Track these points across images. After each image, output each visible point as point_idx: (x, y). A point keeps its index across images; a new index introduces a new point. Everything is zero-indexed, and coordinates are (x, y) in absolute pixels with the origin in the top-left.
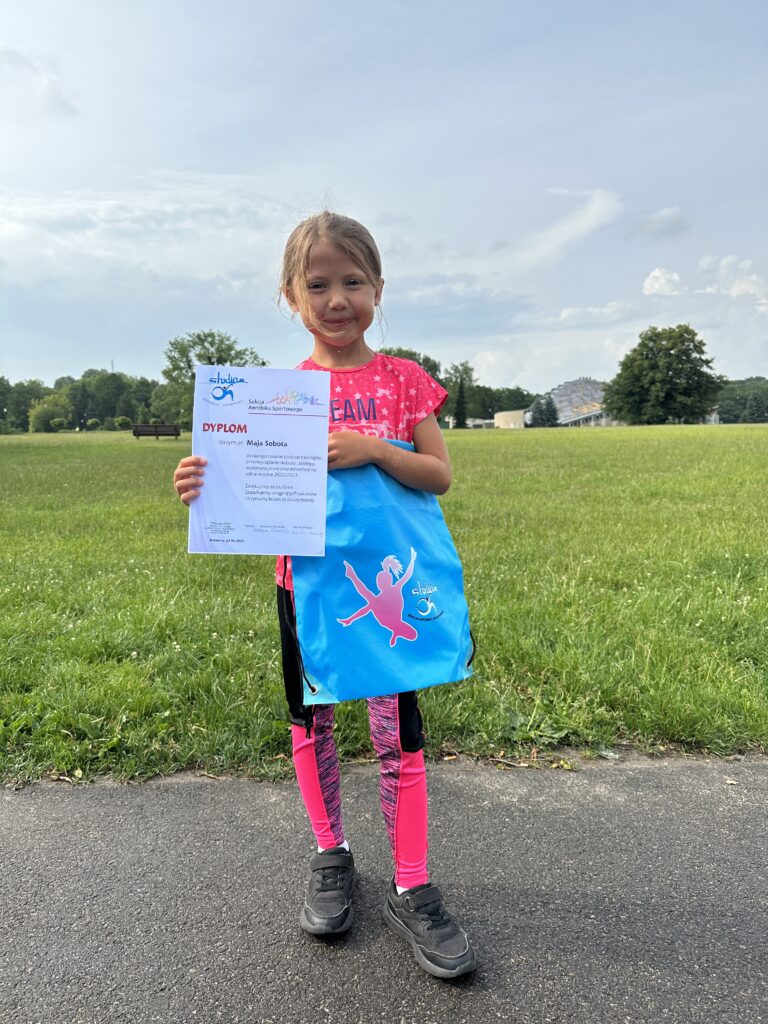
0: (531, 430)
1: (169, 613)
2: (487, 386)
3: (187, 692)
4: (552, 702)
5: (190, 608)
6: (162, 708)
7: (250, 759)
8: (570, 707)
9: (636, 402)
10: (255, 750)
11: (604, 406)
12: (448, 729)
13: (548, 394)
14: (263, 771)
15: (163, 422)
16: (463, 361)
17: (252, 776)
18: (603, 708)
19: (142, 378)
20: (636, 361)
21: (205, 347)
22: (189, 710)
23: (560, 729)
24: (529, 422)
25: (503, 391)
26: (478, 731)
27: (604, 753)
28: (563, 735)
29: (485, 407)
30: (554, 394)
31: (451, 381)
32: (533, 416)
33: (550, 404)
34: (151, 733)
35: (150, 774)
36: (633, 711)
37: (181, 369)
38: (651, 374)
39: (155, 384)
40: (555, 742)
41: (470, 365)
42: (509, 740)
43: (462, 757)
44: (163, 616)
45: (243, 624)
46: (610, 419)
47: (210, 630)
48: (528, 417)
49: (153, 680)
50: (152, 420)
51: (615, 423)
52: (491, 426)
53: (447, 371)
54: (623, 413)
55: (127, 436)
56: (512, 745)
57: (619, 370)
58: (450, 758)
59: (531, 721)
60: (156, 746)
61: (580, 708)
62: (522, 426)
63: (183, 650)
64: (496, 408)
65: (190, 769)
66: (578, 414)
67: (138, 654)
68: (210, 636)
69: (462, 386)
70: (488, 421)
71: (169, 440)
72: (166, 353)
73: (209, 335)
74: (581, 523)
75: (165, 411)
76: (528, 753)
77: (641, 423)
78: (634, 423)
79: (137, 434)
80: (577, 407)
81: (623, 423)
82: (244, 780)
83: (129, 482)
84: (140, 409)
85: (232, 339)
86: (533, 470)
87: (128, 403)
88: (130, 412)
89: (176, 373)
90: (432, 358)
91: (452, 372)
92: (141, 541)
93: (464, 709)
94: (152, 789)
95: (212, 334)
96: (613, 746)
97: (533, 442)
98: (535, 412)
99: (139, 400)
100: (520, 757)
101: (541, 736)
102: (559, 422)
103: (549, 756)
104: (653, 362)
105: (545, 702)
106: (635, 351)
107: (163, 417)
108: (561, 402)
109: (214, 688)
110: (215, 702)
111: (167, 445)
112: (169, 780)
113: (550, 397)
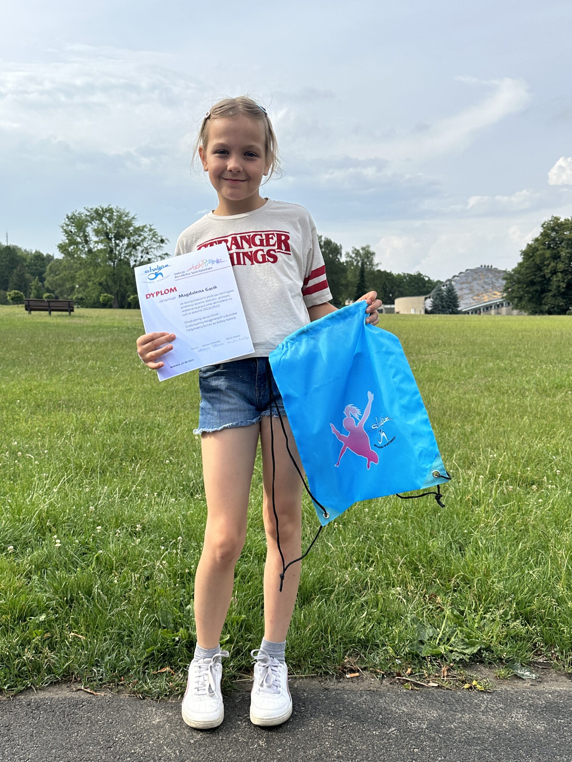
0: (431, 316)
1: (51, 504)
2: (388, 271)
3: (65, 594)
4: (462, 612)
5: (74, 498)
6: (38, 612)
7: (132, 673)
8: (482, 618)
9: (537, 291)
10: (139, 662)
11: (505, 295)
12: (350, 642)
13: (448, 280)
14: (146, 688)
15: (57, 298)
16: (364, 245)
17: (134, 693)
18: (518, 621)
19: (36, 252)
20: (538, 250)
21: (102, 223)
22: (67, 614)
23: (473, 645)
24: (430, 309)
25: (404, 277)
26: (384, 645)
27: (520, 672)
28: (475, 651)
29: (386, 292)
30: (454, 281)
31: (352, 264)
32: (433, 302)
33: (451, 291)
34: (25, 639)
35: (21, 688)
36: (550, 625)
37: (78, 244)
38: (553, 264)
39: (50, 258)
40: (466, 658)
41: (372, 249)
42: (418, 656)
43: (366, 674)
44: (44, 506)
45: (131, 517)
46: (511, 307)
47: (94, 522)
48: (429, 303)
49: (30, 578)
50: (46, 295)
51: (515, 312)
52: (392, 311)
53: (348, 254)
54: (524, 303)
55: (19, 310)
56: (420, 662)
57: (520, 259)
58: (353, 675)
59: (441, 634)
60: (28, 655)
61: (494, 620)
62: (423, 312)
63: (64, 545)
64: (397, 293)
65: (65, 682)
66: (479, 301)
67: (15, 548)
68: (94, 529)
69: (362, 270)
70: (388, 306)
71: (63, 316)
72: (62, 227)
73: (107, 211)
74: (486, 415)
75: (59, 286)
76: (438, 671)
77: (542, 313)
78: (534, 313)
79: (29, 308)
80: (478, 295)
81: (523, 312)
82: (125, 696)
83: (18, 358)
84: (34, 283)
85: (131, 215)
86: (435, 357)
87: (21, 277)
88: (23, 285)
89: (72, 247)
90: (333, 241)
91: (353, 255)
92: (26, 422)
93: (369, 621)
94: (21, 706)
95: (111, 209)
96: (529, 664)
97: (435, 329)
98: (435, 299)
99: (33, 274)
100: (429, 675)
101: (451, 651)
102: (459, 309)
103: (461, 674)
104: (554, 251)
105: (456, 612)
106: (537, 240)
107: (57, 292)
108: (461, 289)
109: (95, 590)
110: (95, 606)
111: (59, 320)
112: (42, 695)
113: (451, 284)
